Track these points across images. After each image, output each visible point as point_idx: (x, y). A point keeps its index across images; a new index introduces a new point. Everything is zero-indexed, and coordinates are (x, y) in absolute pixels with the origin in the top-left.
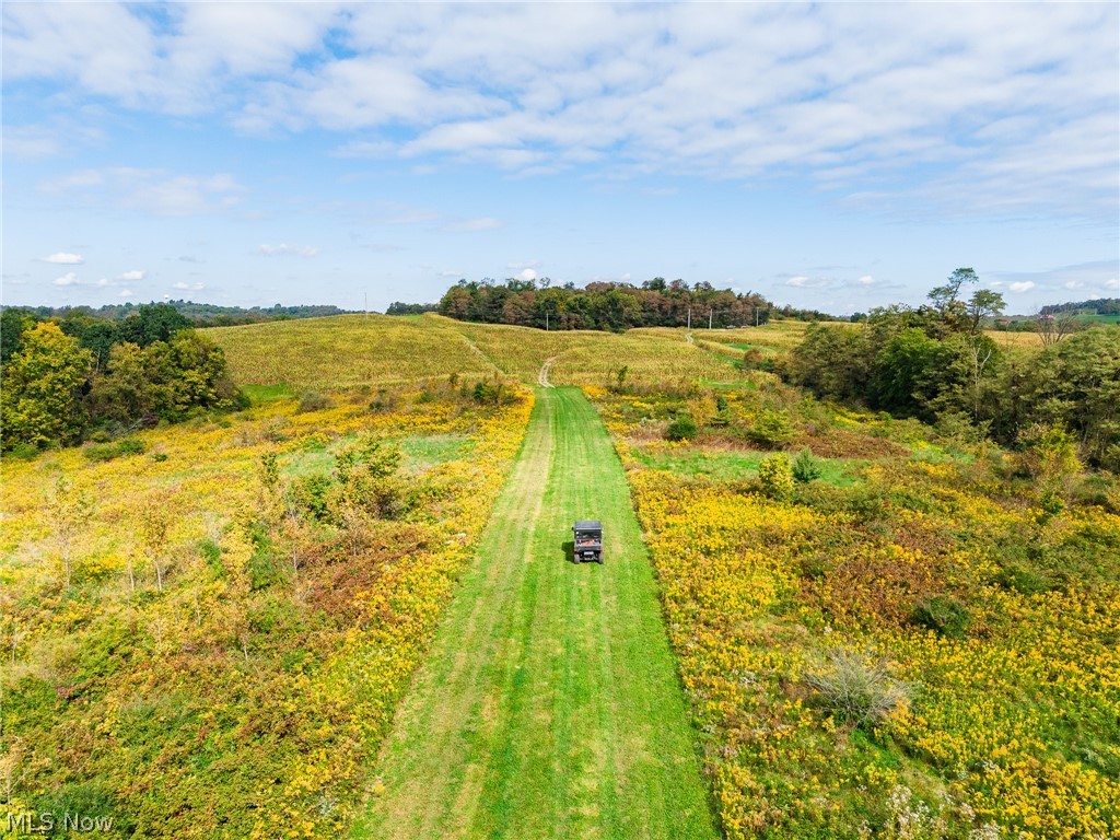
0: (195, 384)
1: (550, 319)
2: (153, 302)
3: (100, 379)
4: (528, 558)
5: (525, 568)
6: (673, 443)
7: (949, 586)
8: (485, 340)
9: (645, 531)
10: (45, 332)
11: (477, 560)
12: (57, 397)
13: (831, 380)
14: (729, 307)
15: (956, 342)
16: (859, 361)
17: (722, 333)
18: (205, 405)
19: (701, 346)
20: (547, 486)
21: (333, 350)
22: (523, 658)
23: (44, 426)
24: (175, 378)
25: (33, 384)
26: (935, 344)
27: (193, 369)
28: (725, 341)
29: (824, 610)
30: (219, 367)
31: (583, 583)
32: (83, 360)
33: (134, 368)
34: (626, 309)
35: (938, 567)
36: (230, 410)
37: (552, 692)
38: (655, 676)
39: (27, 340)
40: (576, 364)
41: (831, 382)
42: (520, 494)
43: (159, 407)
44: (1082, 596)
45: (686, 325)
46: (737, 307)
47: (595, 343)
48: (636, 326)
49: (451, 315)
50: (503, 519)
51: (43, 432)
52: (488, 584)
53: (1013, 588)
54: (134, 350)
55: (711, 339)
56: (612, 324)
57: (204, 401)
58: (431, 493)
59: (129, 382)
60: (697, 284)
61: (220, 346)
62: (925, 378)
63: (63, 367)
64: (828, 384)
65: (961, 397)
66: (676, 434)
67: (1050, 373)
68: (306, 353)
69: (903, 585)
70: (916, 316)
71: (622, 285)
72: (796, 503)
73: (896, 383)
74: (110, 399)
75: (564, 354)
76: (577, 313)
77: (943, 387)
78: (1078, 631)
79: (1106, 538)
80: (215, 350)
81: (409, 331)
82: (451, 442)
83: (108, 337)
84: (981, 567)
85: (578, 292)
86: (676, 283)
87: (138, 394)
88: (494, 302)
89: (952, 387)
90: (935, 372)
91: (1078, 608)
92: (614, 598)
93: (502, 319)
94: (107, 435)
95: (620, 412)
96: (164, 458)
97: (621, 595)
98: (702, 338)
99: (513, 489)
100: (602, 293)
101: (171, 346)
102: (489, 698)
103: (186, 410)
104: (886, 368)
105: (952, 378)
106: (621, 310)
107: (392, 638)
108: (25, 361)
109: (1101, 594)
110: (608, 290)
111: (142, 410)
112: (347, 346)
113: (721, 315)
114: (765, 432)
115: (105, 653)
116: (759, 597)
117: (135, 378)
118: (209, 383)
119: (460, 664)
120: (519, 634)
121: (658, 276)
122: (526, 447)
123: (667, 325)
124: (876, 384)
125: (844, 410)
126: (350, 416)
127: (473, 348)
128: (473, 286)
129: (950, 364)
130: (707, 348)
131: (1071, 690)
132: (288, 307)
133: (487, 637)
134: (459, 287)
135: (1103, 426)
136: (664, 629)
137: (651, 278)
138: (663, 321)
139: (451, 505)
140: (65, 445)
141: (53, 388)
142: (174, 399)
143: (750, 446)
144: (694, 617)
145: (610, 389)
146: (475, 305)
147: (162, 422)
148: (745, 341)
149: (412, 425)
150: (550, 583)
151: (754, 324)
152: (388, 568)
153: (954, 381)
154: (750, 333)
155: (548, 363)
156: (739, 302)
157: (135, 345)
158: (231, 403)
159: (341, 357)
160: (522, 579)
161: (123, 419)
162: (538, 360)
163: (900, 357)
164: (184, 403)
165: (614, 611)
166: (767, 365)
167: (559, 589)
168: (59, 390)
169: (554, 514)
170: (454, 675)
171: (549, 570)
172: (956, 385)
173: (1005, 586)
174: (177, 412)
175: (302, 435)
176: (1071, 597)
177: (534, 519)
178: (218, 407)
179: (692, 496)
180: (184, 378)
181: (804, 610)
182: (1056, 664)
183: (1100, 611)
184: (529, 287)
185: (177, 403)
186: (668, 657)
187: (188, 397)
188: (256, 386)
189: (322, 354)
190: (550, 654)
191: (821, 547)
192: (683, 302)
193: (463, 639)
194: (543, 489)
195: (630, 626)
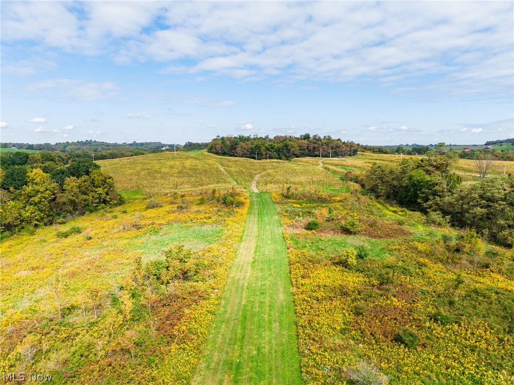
0: (101, 194)
1: (258, 154)
2: (78, 141)
3: (60, 195)
4: (244, 302)
5: (242, 308)
6: (309, 232)
7: (414, 319)
8: (228, 166)
9: (293, 286)
10: (36, 173)
11: (223, 302)
12: (42, 204)
13: (383, 190)
14: (339, 147)
15: (437, 177)
16: (395, 183)
17: (336, 160)
18: (105, 204)
19: (326, 168)
20: (253, 258)
21: (160, 172)
22: (240, 356)
23: (37, 218)
24: (92, 192)
25: (32, 199)
26: (428, 178)
27: (100, 187)
28: (336, 165)
29: (362, 332)
30: (111, 186)
31: (266, 316)
32: (53, 188)
33: (75, 190)
34: (292, 149)
35: (411, 309)
36: (116, 205)
37: (250, 374)
38: (291, 366)
39: (29, 177)
40: (269, 179)
41: (383, 191)
42: (241, 263)
43: (85, 206)
44: (466, 326)
45: (319, 156)
46: (343, 147)
47: (278, 167)
48: (297, 157)
49: (213, 153)
50: (233, 278)
51: (37, 220)
52: (227, 316)
53: (439, 322)
54: (75, 180)
55: (331, 164)
56: (285, 156)
57: (105, 202)
58: (204, 266)
59: (73, 196)
60: (325, 137)
61: (111, 175)
62: (423, 193)
63: (45, 191)
64: (381, 192)
65: (439, 202)
66: (310, 227)
67: (476, 196)
68: (149, 174)
69: (395, 319)
70: (420, 162)
71: (291, 137)
72: (357, 271)
73: (411, 194)
74: (64, 203)
75: (264, 173)
76: (270, 151)
77: (431, 197)
78: (462, 344)
79: (483, 294)
80: (109, 178)
81: (194, 162)
82: (213, 231)
83: (63, 174)
84: (428, 309)
85: (270, 140)
86: (315, 136)
87: (77, 201)
88: (232, 147)
89: (435, 198)
90: (427, 191)
91: (464, 332)
92: (278, 324)
93: (236, 154)
94: (64, 220)
95: (287, 212)
96: (90, 238)
97: (281, 322)
98: (327, 164)
99: (239, 260)
100: (281, 141)
101: (90, 177)
102: (226, 376)
103: (97, 206)
104: (406, 187)
105: (435, 194)
106: (290, 149)
107: (189, 348)
108: (29, 189)
109: (474, 326)
110: (284, 140)
111: (78, 208)
112: (167, 170)
113: (335, 151)
114: (348, 227)
115: (79, 357)
116: (336, 326)
117: (75, 194)
118: (107, 194)
119: (215, 359)
120: (238, 343)
121: (307, 133)
122: (245, 234)
123: (311, 156)
124: (402, 193)
125: (388, 205)
126: (169, 212)
127: (223, 170)
128: (223, 139)
129: (434, 187)
130: (329, 169)
131: (453, 375)
132: (139, 142)
133: (226, 345)
134: (216, 139)
135: (498, 222)
136: (296, 341)
137: (304, 134)
138: (309, 154)
139: (212, 272)
140: (46, 225)
141: (41, 200)
142: (92, 201)
143: (342, 233)
144: (309, 336)
145: (283, 195)
146: (224, 148)
147: (87, 213)
148: (346, 166)
149: (196, 219)
150: (253, 315)
151: (350, 155)
152: (187, 311)
153: (436, 195)
154: (349, 161)
155: (257, 177)
156: (343, 146)
157: (75, 178)
158: (116, 202)
159: (164, 176)
160: (241, 313)
161: (70, 212)
162: (252, 176)
163: (412, 183)
164: (96, 203)
165: (277, 331)
166: (355, 179)
167: (256, 319)
168: (43, 201)
169: (255, 275)
170: (213, 364)
171: (252, 309)
172: (436, 197)
173: (436, 320)
174: (93, 207)
175: (149, 225)
176: (462, 327)
177: (247, 278)
178: (110, 204)
179: (314, 267)
180: (96, 192)
181: (354, 332)
182: (449, 362)
183: (473, 334)
184: (248, 139)
185: (93, 203)
186: (297, 356)
187: (98, 200)
188: (126, 190)
189: (156, 174)
190: (251, 354)
191: (363, 299)
192: (318, 146)
193: (217, 345)
194: (252, 260)
195: (284, 340)
